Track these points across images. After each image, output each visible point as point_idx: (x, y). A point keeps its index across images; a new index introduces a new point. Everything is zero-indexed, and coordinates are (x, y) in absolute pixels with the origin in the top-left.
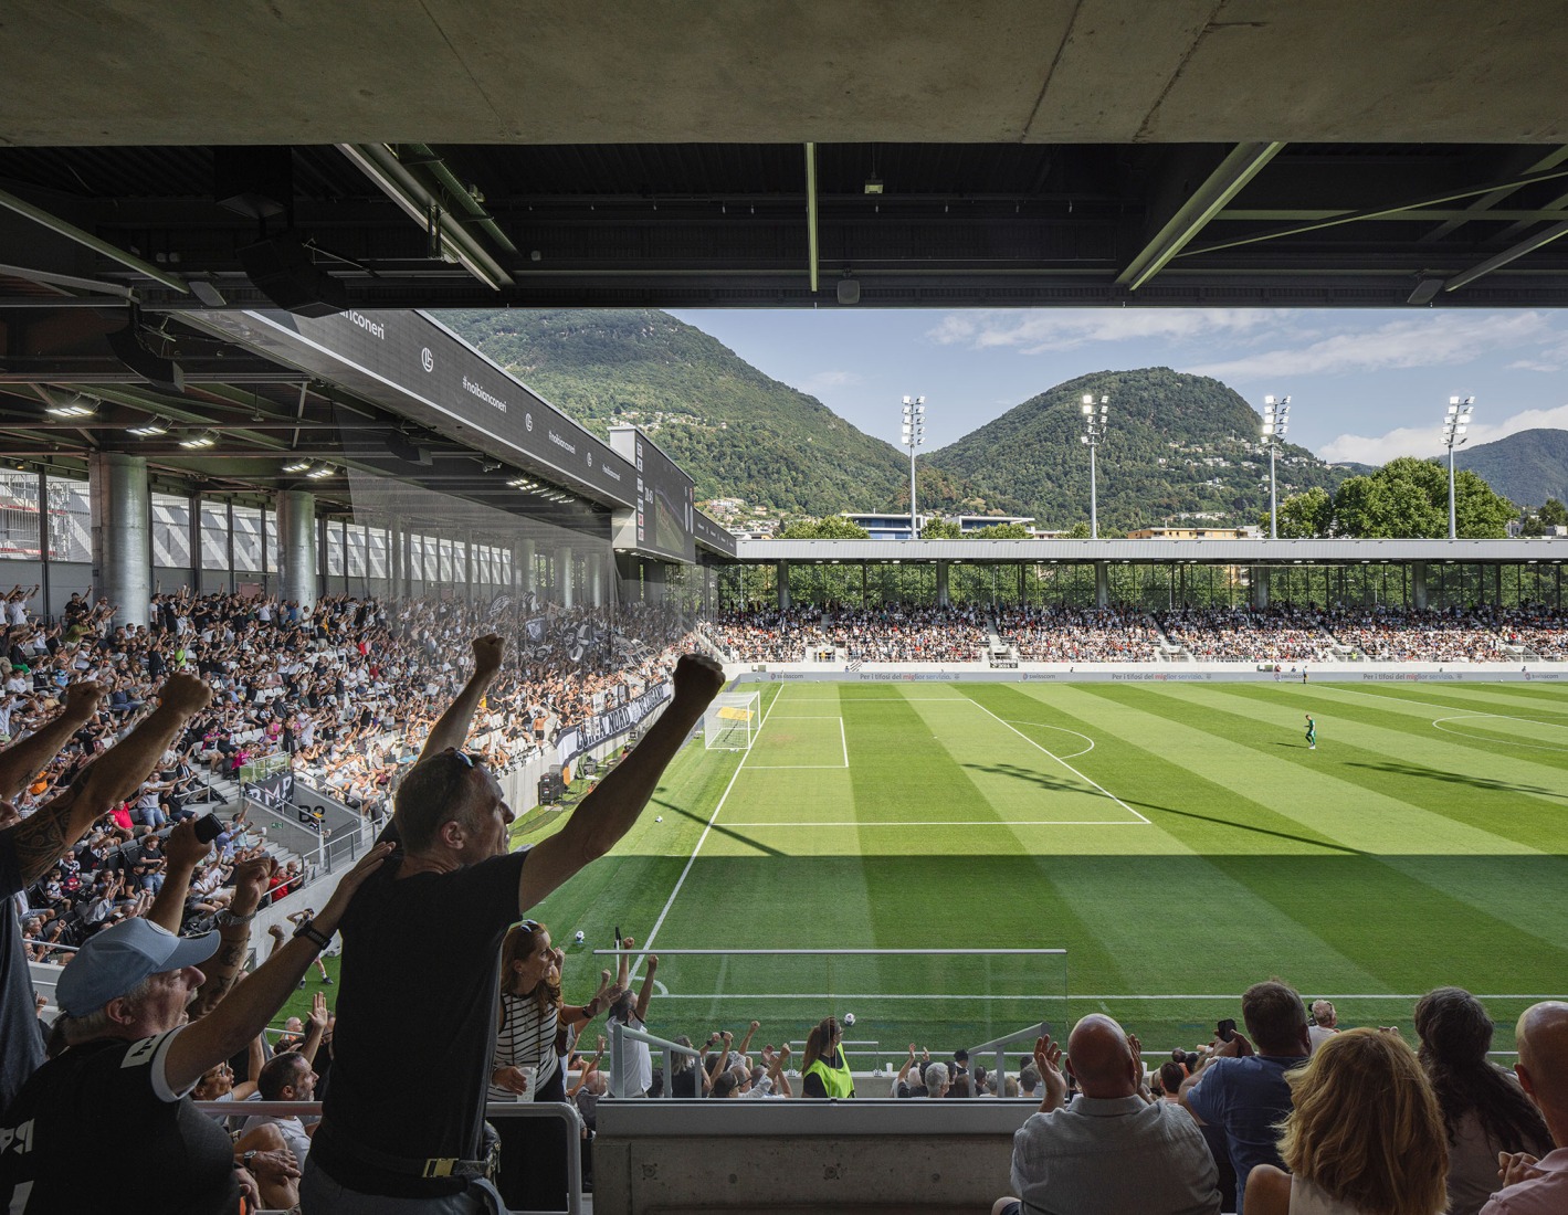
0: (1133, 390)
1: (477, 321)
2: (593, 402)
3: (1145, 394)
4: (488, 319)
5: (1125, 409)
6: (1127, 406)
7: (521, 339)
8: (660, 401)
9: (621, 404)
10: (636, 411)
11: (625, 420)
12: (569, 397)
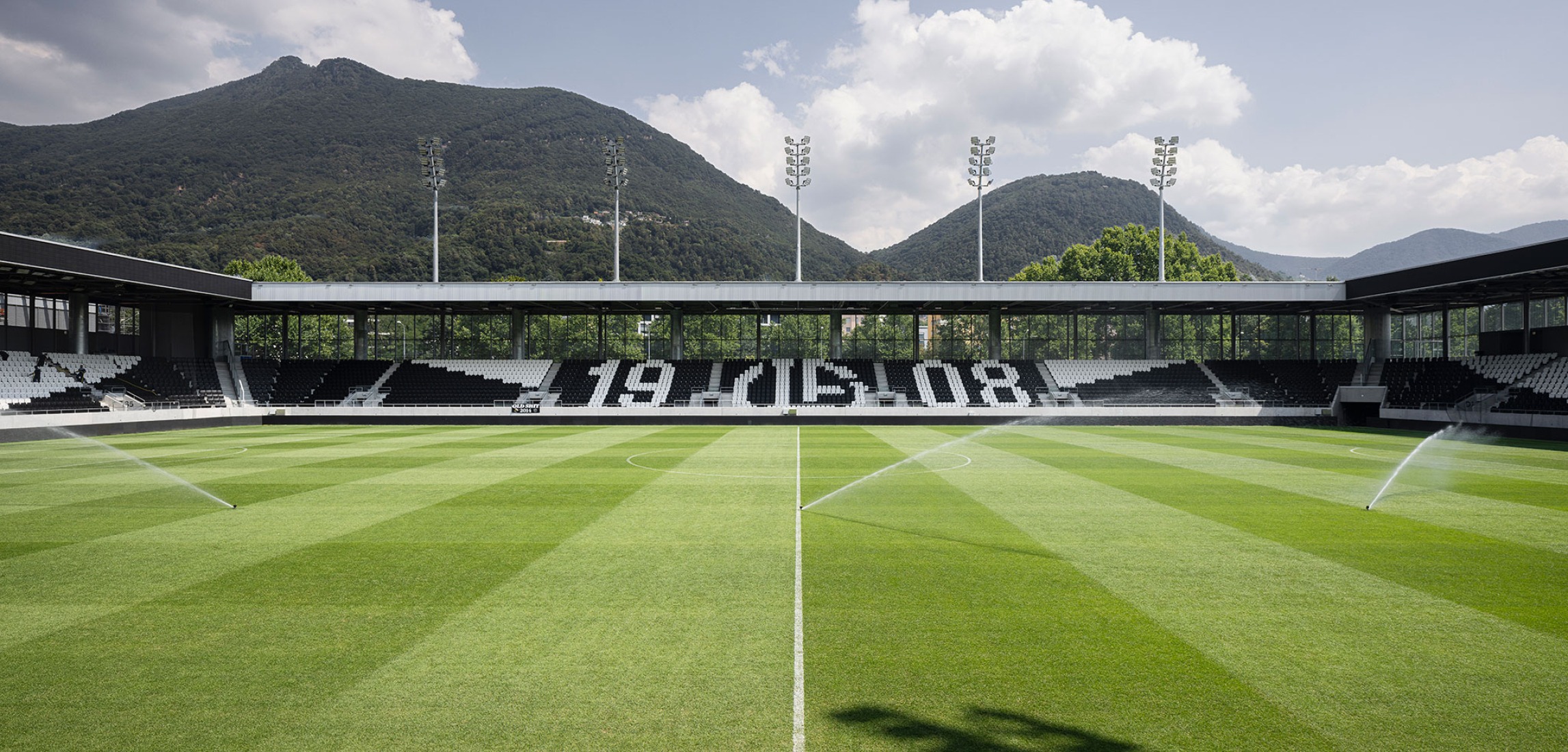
0: (1063, 192)
1: (467, 129)
2: (568, 202)
3: (1074, 195)
4: (479, 127)
5: (1054, 208)
6: (1057, 206)
7: (507, 146)
8: (631, 201)
9: (594, 204)
10: (607, 210)
11: (597, 217)
12: (546, 197)
